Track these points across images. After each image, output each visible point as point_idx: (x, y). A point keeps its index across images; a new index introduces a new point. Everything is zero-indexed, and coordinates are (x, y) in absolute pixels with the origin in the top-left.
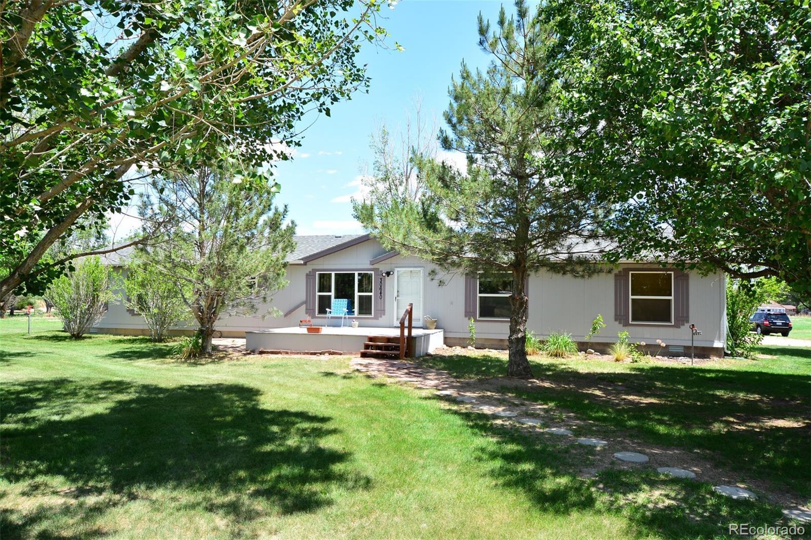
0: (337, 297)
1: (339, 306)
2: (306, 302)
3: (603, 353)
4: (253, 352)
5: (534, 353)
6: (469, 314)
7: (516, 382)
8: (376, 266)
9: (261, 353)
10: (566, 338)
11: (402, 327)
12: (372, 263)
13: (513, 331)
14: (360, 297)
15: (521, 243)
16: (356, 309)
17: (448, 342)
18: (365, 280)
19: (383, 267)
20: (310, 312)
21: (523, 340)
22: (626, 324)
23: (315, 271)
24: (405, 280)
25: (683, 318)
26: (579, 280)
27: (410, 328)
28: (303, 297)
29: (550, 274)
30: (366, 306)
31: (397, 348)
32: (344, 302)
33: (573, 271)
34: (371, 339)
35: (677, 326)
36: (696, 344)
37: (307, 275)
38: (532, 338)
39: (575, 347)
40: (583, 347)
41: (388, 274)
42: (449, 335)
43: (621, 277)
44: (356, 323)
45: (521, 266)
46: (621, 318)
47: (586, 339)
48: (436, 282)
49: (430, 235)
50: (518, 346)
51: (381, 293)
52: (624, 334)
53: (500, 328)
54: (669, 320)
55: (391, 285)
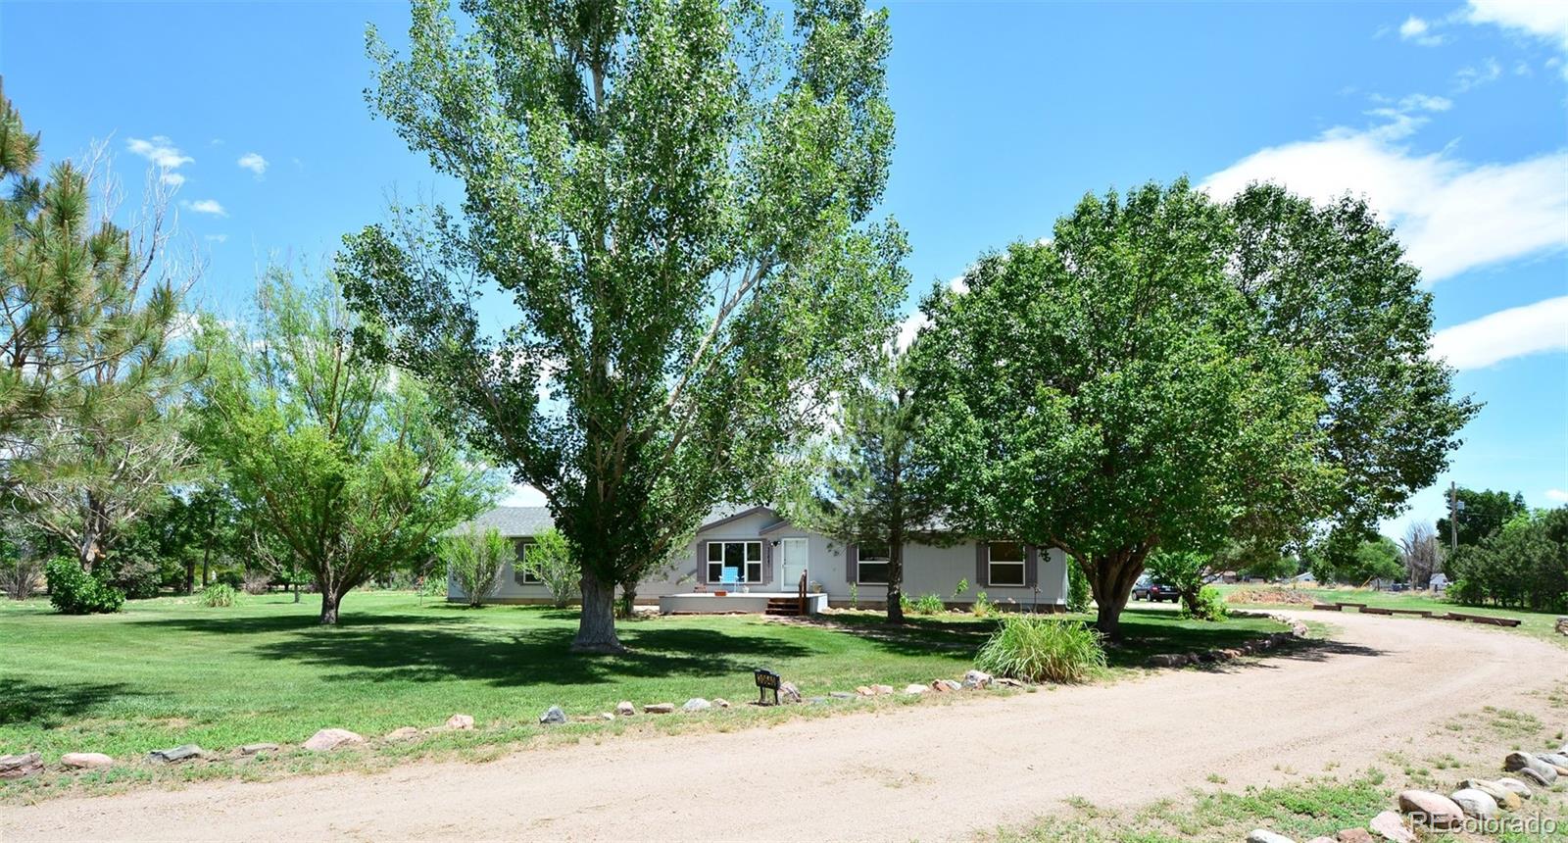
0: (726, 565)
1: (729, 574)
2: (697, 570)
3: (966, 611)
4: (665, 614)
5: (908, 611)
6: (850, 579)
7: (893, 626)
8: (764, 537)
9: (674, 614)
10: (934, 598)
11: (800, 592)
12: (760, 534)
13: (891, 589)
14: (749, 565)
15: (896, 522)
16: (746, 576)
17: (830, 604)
18: (754, 550)
19: (771, 538)
20: (701, 579)
21: (898, 596)
22: (986, 586)
23: (705, 541)
24: (791, 549)
25: (1032, 582)
26: (941, 550)
27: (805, 592)
28: (694, 566)
29: (918, 545)
30: (754, 573)
31: (797, 607)
32: (735, 569)
33: (937, 543)
34: (772, 600)
35: (1027, 587)
36: (1038, 602)
37: (698, 545)
38: (906, 599)
39: (942, 606)
40: (949, 606)
41: (776, 543)
42: (832, 599)
43: (981, 546)
44: (747, 589)
45: (897, 540)
46: (981, 581)
47: (952, 599)
48: (832, 553)
49: (828, 519)
50: (894, 604)
51: (769, 561)
52: (982, 595)
53: (879, 592)
54: (1021, 582)
55: (779, 554)
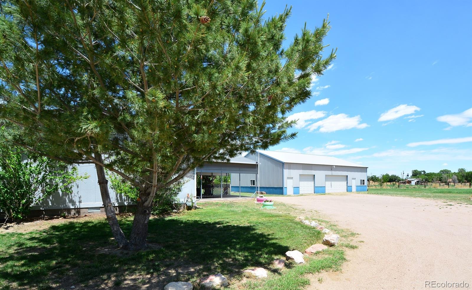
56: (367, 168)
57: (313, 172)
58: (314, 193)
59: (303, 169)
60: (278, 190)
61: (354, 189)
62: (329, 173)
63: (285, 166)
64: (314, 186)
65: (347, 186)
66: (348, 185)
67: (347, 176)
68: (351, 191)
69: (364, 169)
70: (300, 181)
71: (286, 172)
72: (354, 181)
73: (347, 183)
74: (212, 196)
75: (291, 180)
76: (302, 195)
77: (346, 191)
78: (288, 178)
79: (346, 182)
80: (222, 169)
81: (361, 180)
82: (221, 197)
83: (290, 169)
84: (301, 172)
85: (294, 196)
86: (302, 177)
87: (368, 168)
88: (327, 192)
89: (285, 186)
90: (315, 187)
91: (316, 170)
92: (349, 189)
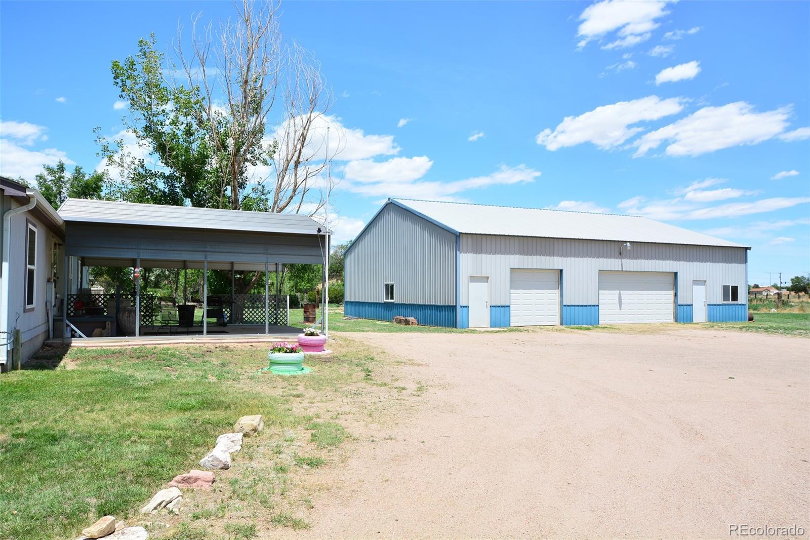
56: (747, 249)
57: (557, 262)
58: (562, 324)
59: (523, 252)
60: (444, 314)
61: (700, 314)
62: (613, 264)
63: (463, 242)
64: (561, 302)
65: (677, 305)
66: (679, 303)
67: (676, 274)
68: (689, 319)
69: (739, 254)
70: (511, 288)
71: (467, 262)
72: (699, 290)
73: (676, 295)
74: (191, 329)
75: (484, 285)
76: (518, 329)
77: (672, 320)
78: (473, 279)
79: (672, 293)
80: (208, 249)
81: (725, 288)
82: (201, 333)
83: (481, 252)
84: (517, 260)
85: (492, 332)
86: (519, 277)
87: (749, 248)
88: (602, 322)
89: (462, 302)
90: (563, 306)
91: (566, 256)
92: (683, 314)
